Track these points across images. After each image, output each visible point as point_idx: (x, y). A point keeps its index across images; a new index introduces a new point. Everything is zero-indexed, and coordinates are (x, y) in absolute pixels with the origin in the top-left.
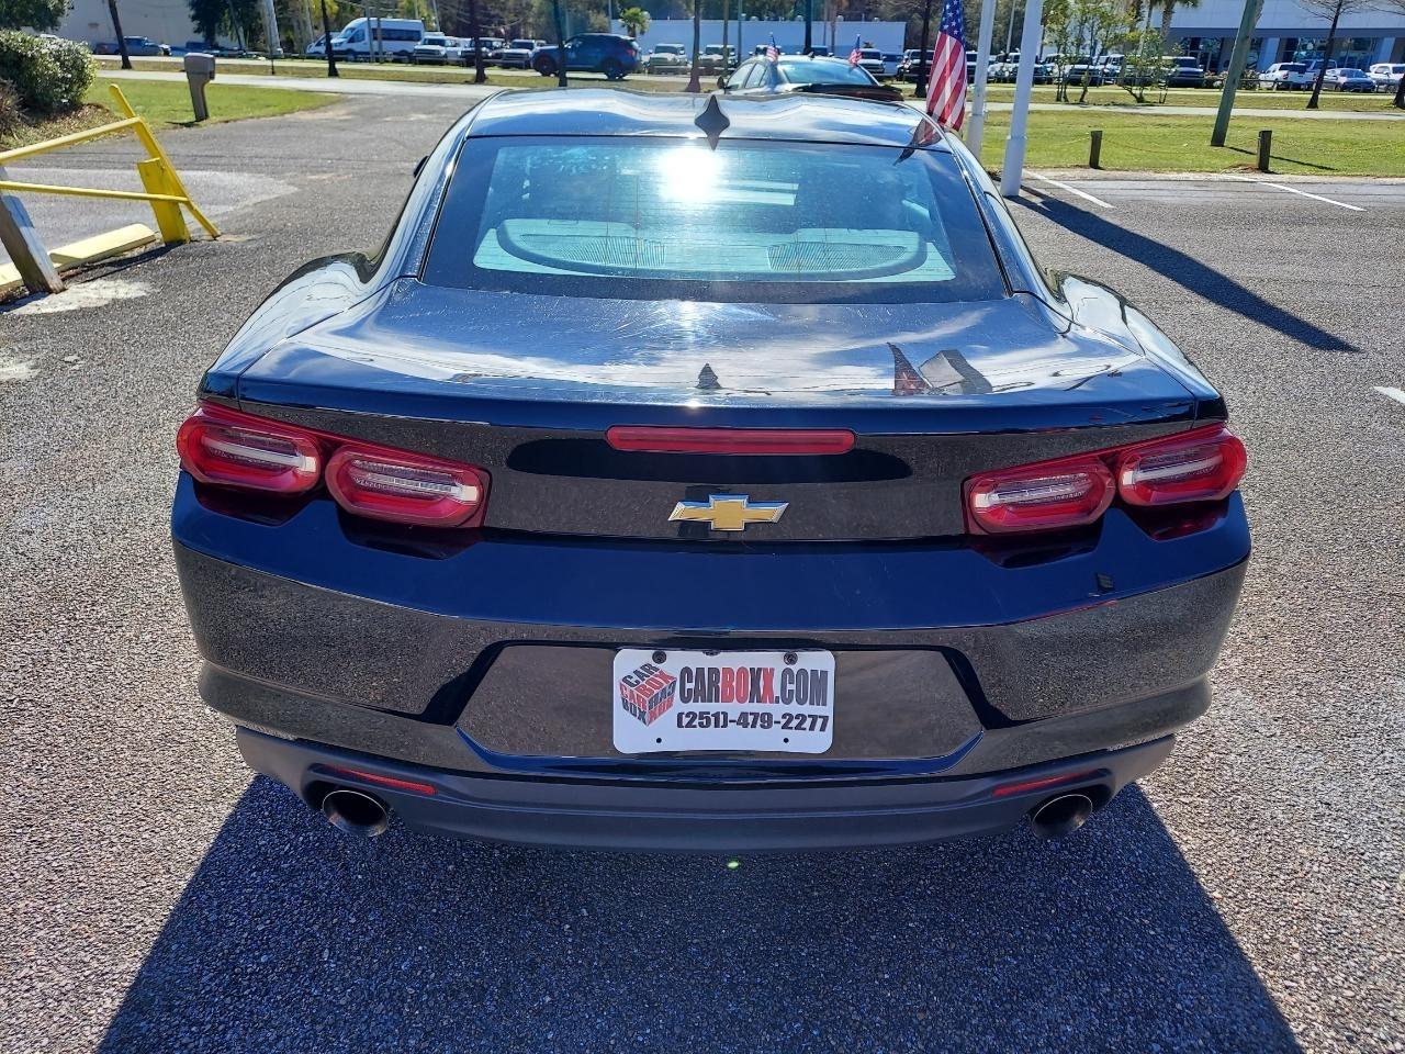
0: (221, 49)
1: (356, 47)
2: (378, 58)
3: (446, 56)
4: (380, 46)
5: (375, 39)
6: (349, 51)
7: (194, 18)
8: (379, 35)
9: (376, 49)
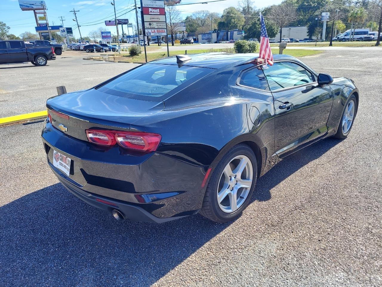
0: (312, 40)
1: (346, 37)
2: (352, 40)
3: (374, 38)
4: (353, 37)
5: (352, 35)
6: (344, 38)
7: (308, 32)
8: (354, 34)
9: (351, 38)
